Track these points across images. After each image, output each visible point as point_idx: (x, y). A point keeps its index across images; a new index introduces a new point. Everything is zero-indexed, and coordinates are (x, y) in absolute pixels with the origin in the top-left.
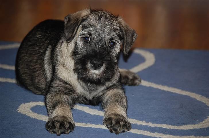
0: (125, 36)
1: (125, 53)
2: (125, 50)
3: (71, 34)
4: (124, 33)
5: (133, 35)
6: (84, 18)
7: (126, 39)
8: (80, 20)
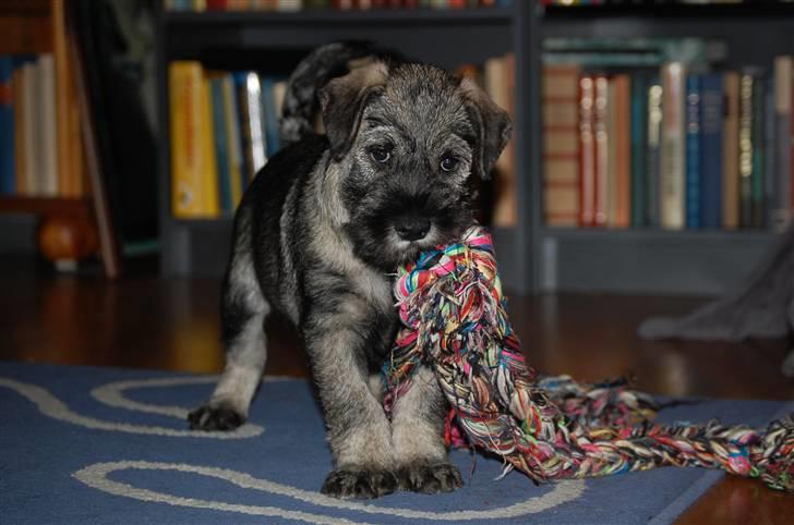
0: (483, 130)
1: (484, 174)
2: (482, 165)
3: (343, 135)
4: (480, 120)
5: (502, 127)
6: (376, 88)
7: (486, 137)
8: (363, 96)
